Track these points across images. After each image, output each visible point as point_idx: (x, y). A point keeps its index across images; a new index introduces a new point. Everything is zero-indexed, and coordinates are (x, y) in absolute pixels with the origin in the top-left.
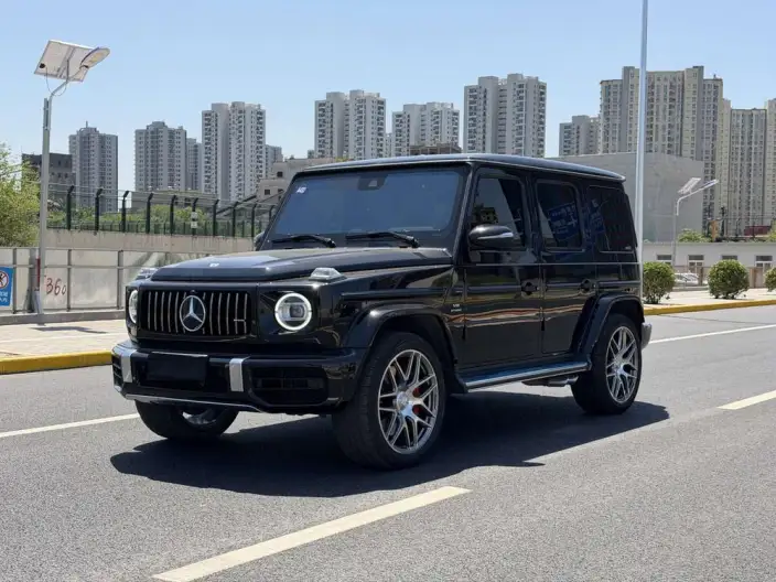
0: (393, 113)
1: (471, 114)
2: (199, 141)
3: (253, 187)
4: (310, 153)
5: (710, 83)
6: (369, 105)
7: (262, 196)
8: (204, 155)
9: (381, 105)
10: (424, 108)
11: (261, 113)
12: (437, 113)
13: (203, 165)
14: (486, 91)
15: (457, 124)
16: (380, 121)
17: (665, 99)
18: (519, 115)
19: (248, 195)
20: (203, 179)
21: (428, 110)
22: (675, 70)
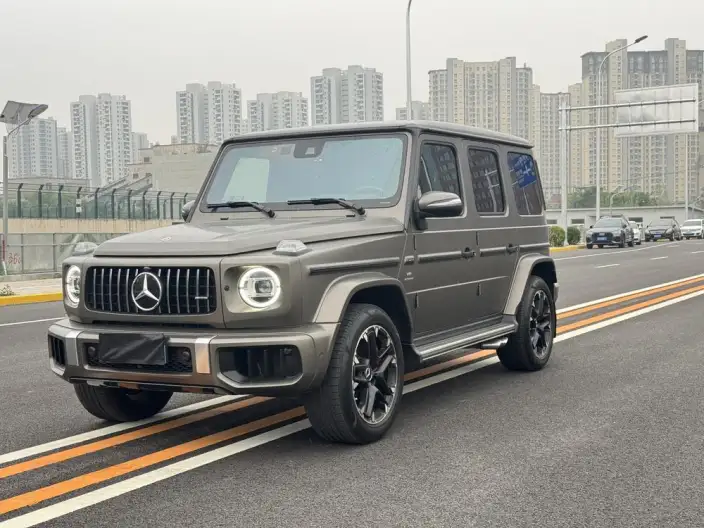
0: (248, 101)
1: (317, 101)
2: (69, 129)
3: (122, 172)
4: (174, 139)
5: (522, 71)
6: (226, 95)
7: (131, 180)
8: (74, 143)
9: (236, 94)
10: (274, 97)
11: (127, 104)
12: (288, 101)
13: (74, 152)
14: (329, 81)
15: (305, 110)
16: (237, 108)
17: (484, 86)
18: (359, 102)
19: (117, 179)
20: (74, 165)
21: (280, 98)
22: (492, 61)
